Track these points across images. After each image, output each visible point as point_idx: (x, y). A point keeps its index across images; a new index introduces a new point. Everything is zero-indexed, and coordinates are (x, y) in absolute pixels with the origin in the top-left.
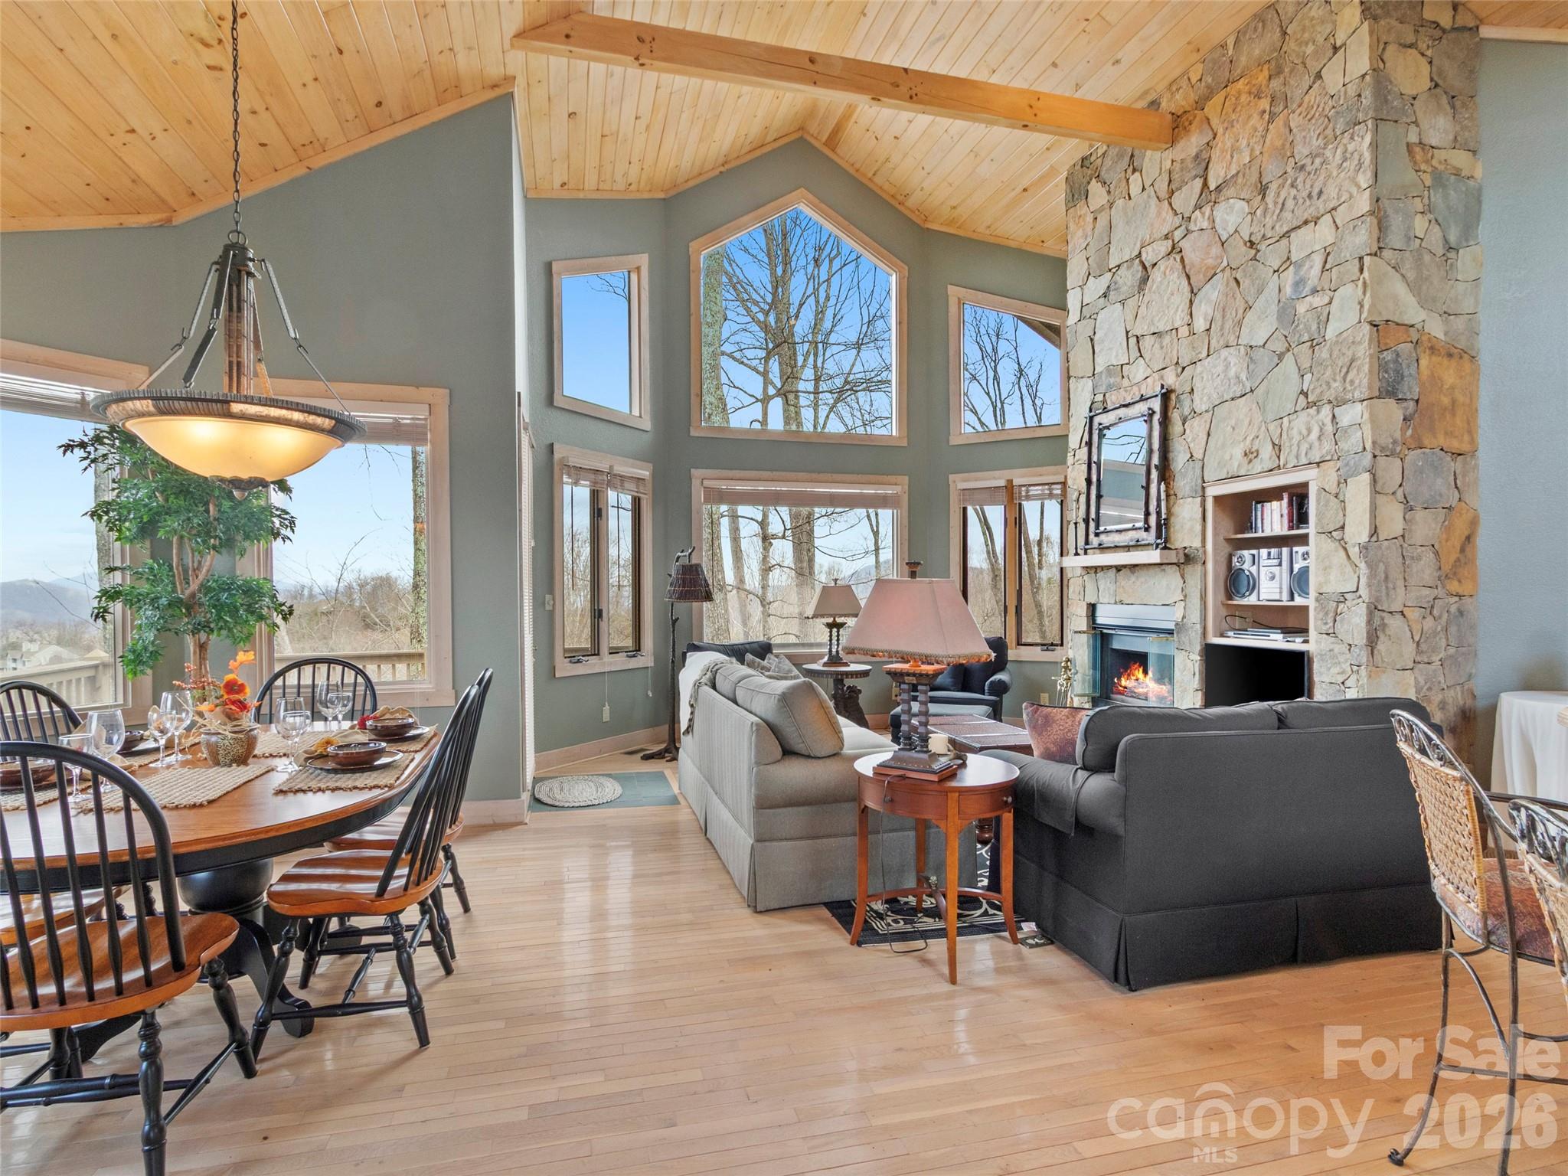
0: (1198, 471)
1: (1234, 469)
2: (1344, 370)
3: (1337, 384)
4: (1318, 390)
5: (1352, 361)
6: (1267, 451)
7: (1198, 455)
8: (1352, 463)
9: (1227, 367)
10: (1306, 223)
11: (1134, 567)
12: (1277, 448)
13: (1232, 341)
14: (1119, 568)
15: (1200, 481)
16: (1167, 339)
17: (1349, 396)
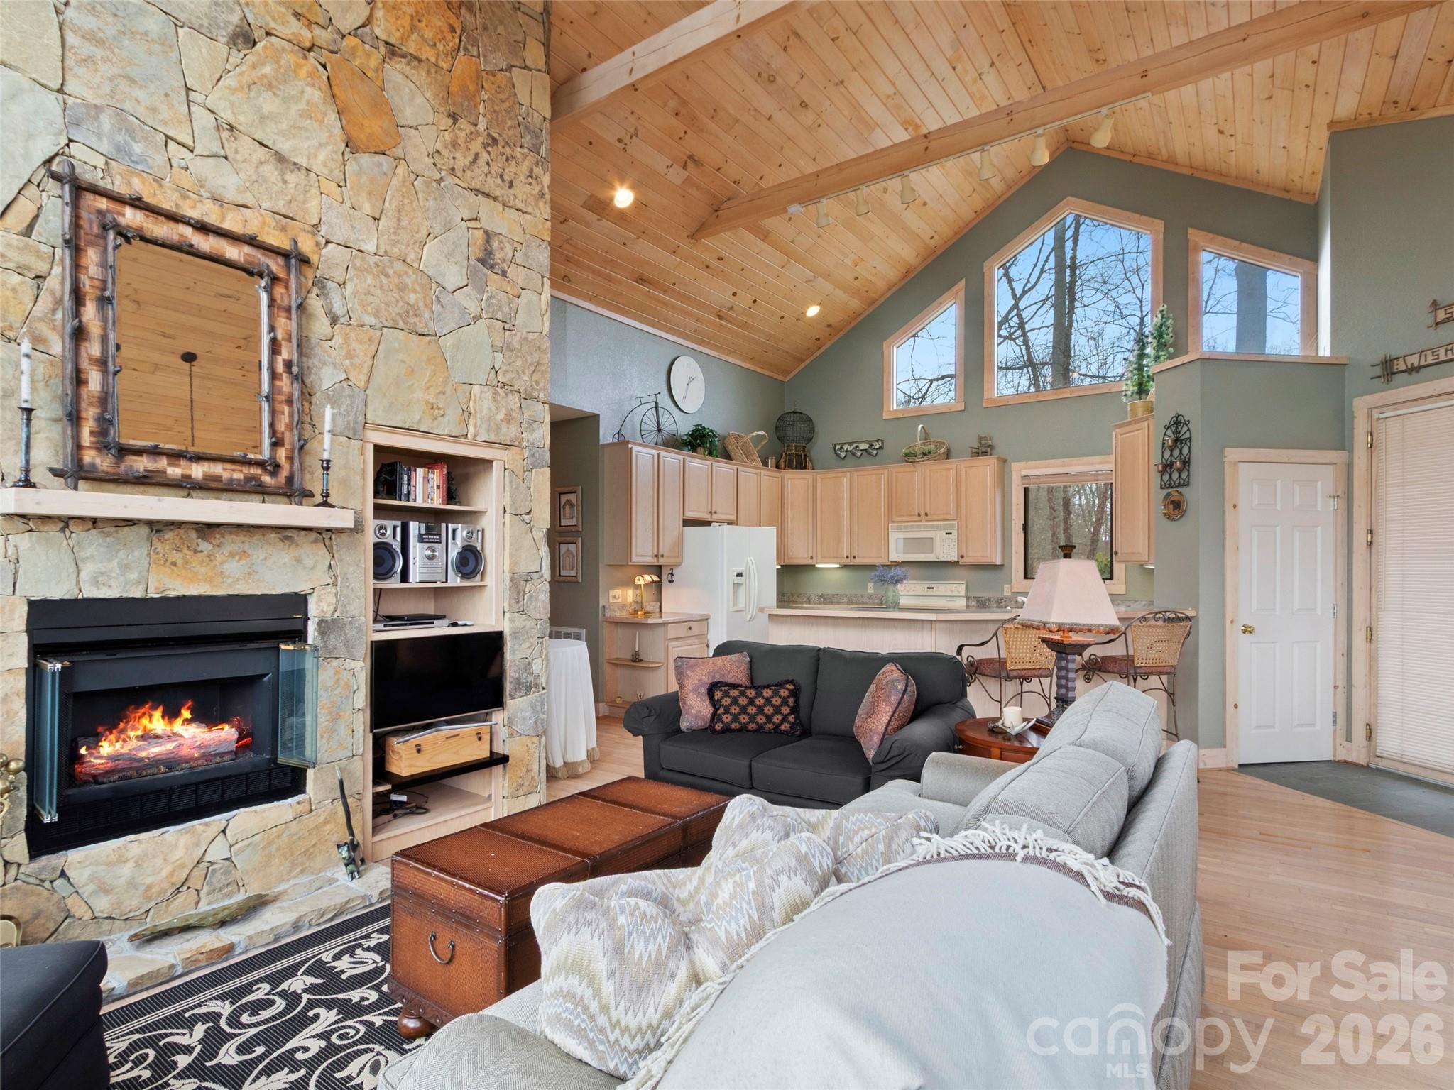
0: (358, 402)
1: (413, 419)
2: (532, 369)
3: (525, 378)
4: (510, 375)
5: (538, 364)
6: (453, 414)
7: (359, 379)
8: (537, 455)
9: (402, 288)
10: (495, 199)
11: (207, 529)
12: (466, 414)
13: (411, 257)
14: (157, 527)
15: (361, 418)
16: (292, 178)
17: (535, 394)
